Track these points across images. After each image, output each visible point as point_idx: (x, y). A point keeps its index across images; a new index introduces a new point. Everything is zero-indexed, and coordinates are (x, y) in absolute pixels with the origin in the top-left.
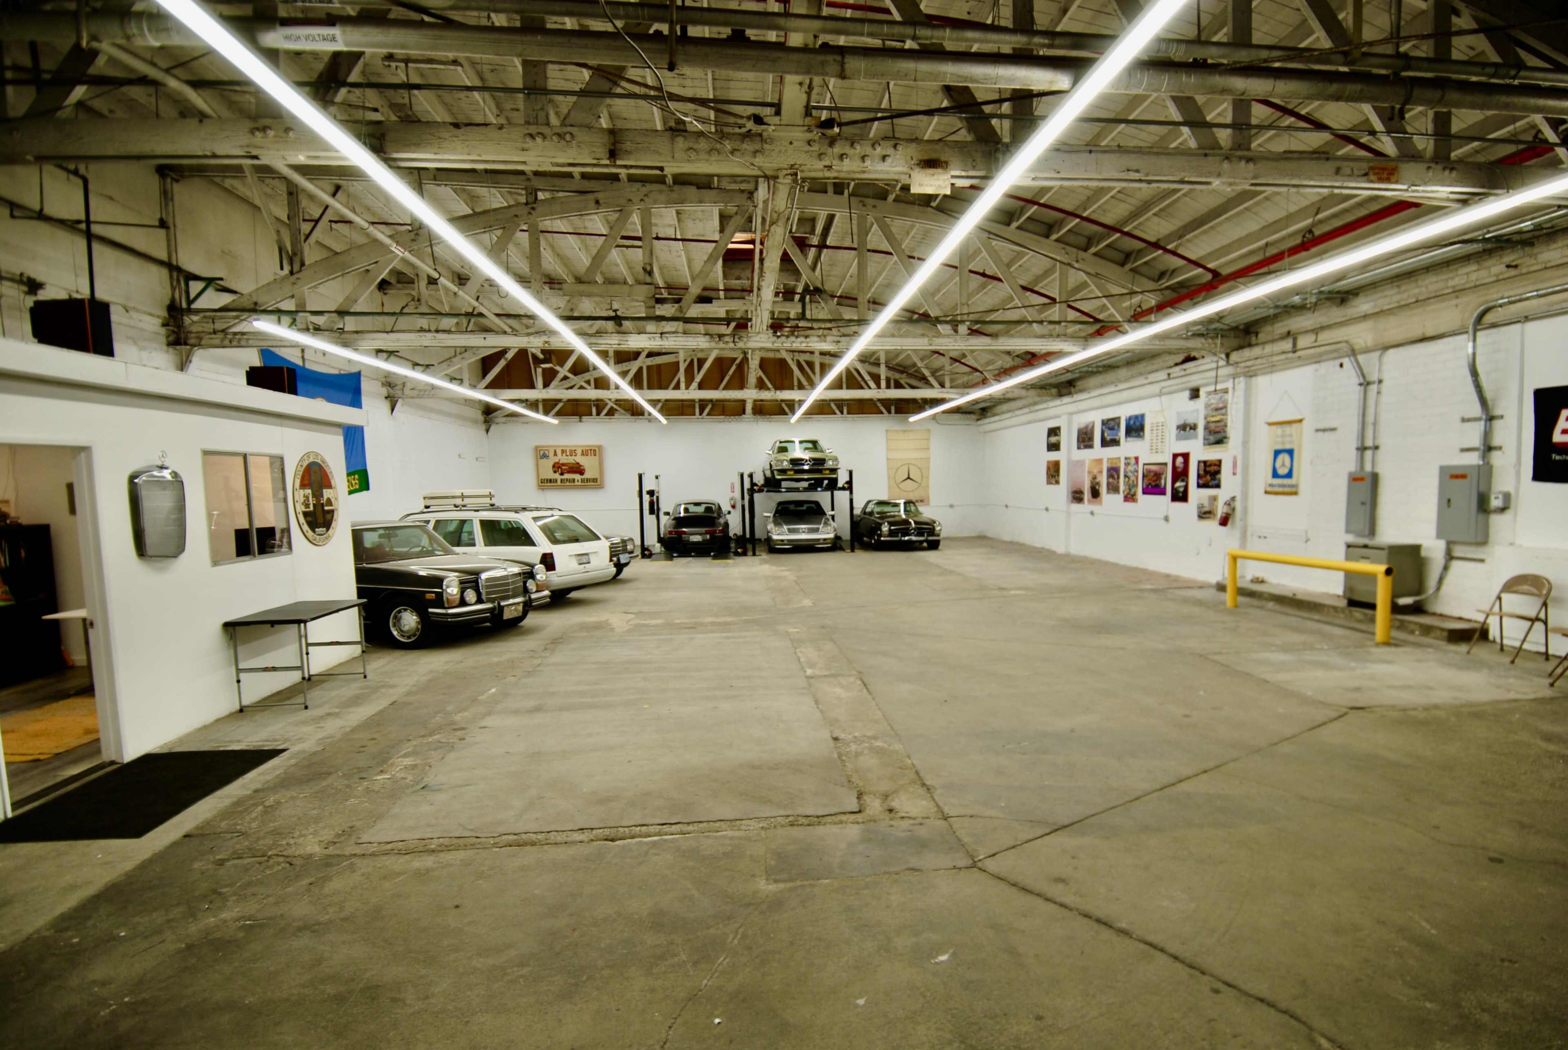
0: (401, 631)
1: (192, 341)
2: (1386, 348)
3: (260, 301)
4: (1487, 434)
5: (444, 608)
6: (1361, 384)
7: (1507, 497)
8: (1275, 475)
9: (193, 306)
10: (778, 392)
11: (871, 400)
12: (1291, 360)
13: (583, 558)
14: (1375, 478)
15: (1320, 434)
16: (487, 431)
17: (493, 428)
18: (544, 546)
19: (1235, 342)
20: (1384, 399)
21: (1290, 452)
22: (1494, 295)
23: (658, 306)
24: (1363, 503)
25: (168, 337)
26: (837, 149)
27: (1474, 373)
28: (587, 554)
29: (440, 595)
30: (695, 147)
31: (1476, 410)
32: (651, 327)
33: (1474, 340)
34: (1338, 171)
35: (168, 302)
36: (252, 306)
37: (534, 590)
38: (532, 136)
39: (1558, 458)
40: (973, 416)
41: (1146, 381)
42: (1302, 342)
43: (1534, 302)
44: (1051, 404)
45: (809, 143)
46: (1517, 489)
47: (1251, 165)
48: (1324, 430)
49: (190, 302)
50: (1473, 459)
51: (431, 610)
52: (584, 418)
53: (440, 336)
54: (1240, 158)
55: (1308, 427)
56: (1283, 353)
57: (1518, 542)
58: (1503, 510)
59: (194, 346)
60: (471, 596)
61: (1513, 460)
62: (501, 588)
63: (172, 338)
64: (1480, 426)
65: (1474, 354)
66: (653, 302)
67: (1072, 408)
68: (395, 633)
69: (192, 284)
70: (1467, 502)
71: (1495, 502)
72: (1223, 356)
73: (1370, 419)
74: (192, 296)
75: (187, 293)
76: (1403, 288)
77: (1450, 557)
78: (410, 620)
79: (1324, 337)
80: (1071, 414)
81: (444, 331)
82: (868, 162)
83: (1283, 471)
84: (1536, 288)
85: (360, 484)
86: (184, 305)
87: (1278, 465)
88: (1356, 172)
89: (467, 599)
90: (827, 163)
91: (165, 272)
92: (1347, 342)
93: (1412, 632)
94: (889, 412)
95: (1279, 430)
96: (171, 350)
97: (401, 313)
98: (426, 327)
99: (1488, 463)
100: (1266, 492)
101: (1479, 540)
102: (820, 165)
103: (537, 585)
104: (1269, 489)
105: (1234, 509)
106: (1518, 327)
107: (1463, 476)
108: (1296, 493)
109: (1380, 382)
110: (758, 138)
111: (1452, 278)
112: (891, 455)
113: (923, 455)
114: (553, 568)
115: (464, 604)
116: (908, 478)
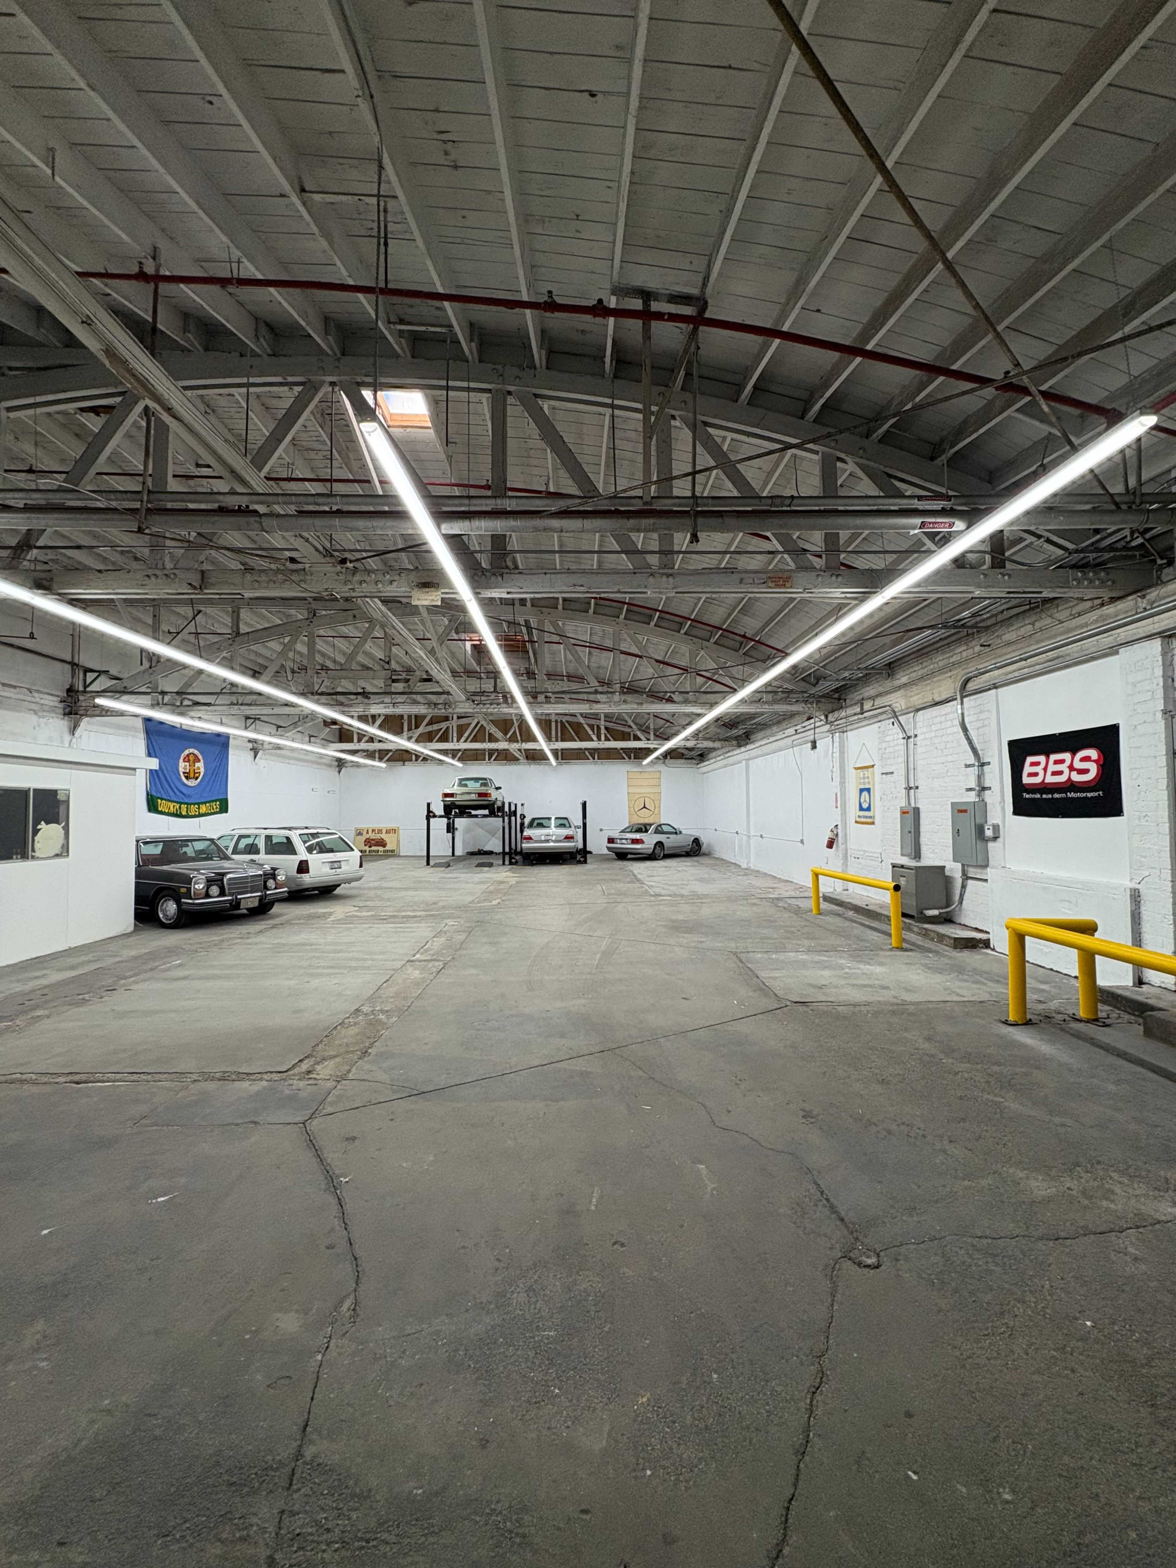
0: (165, 915)
1: (81, 712)
2: (918, 710)
3: (128, 686)
4: (980, 777)
5: (191, 899)
6: (904, 738)
7: (996, 828)
8: (861, 809)
9: (88, 689)
10: (524, 744)
11: (616, 749)
12: (860, 720)
13: (335, 865)
14: (917, 811)
15: (884, 776)
16: (339, 772)
17: (343, 770)
18: (303, 854)
19: (829, 707)
20: (919, 750)
21: (868, 790)
22: (972, 668)
23: (394, 684)
24: (910, 832)
25: (64, 709)
26: (357, 577)
27: (965, 729)
28: (340, 862)
29: (189, 889)
30: (259, 579)
31: (971, 760)
32: (387, 699)
33: (962, 703)
34: (741, 582)
35: (68, 687)
36: (122, 689)
37: (273, 887)
38: (148, 576)
39: (1027, 796)
40: (694, 761)
41: (784, 736)
42: (867, 706)
43: (996, 672)
44: (735, 752)
45: (337, 574)
46: (1004, 821)
47: (671, 579)
48: (886, 774)
49: (85, 686)
50: (972, 797)
51: (183, 900)
52: (406, 763)
53: (243, 707)
54: (663, 574)
55: (877, 770)
56: (855, 714)
57: (1008, 866)
58: (995, 838)
59: (82, 715)
60: (215, 890)
61: (999, 798)
62: (243, 885)
63: (67, 710)
64: (974, 771)
65: (963, 714)
66: (390, 682)
67: (746, 755)
68: (161, 916)
69: (88, 674)
70: (970, 832)
71: (989, 833)
72: (823, 717)
73: (911, 766)
74: (88, 682)
75: (85, 680)
76: (925, 664)
77: (966, 877)
78: (170, 908)
79: (879, 702)
80: (748, 759)
81: (246, 704)
82: (380, 586)
83: (865, 806)
84: (994, 662)
85: (220, 809)
86: (81, 688)
87: (862, 801)
88: (756, 581)
89: (211, 893)
90: (351, 587)
91: (68, 667)
92: (889, 706)
93: (932, 939)
94: (630, 758)
95: (861, 773)
96: (66, 718)
97: (221, 693)
98: (235, 702)
99: (983, 800)
100: (856, 822)
101: (983, 864)
102: (346, 588)
103: (276, 884)
104: (858, 819)
105: (837, 835)
106: (993, 692)
107: (965, 811)
108: (873, 823)
109: (916, 736)
110: (303, 572)
111: (952, 656)
112: (631, 790)
113: (656, 790)
114: (307, 871)
115: (207, 895)
116: (644, 807)
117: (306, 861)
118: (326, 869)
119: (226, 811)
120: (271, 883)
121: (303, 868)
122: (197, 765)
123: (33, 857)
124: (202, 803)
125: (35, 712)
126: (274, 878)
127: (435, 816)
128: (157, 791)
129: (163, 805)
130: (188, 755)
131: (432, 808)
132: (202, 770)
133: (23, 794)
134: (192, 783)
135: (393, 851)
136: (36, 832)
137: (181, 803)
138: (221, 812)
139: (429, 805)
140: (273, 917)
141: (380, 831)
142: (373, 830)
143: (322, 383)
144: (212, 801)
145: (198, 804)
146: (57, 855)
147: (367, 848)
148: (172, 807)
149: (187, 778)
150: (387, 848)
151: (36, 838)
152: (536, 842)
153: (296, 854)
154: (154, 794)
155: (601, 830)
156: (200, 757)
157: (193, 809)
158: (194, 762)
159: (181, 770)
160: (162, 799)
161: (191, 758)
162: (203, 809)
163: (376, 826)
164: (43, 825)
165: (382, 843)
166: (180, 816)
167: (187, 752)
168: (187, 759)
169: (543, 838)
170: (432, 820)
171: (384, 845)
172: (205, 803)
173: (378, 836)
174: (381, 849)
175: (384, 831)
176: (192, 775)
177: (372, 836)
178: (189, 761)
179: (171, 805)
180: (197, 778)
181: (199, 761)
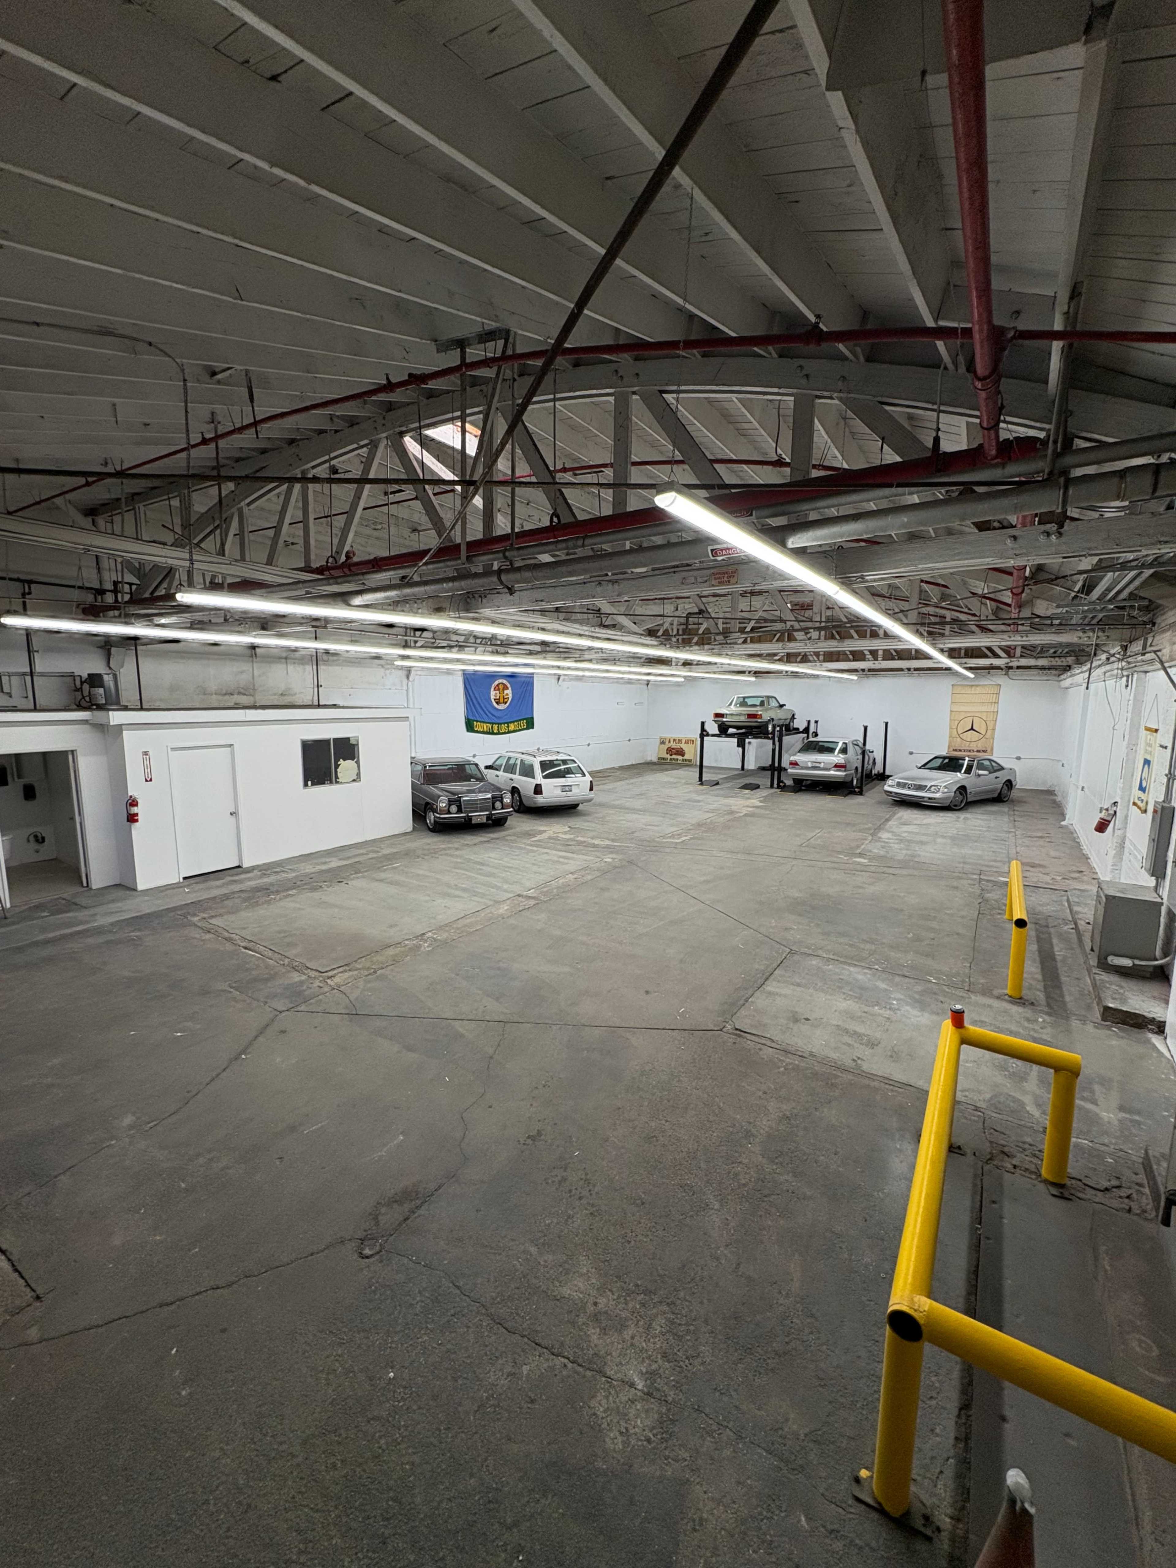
0: (431, 823)
5: (441, 813)
6: (1175, 701)
8: (1140, 786)
13: (566, 788)
14: (1168, 812)
15: (1161, 749)
18: (539, 778)
21: (1148, 762)
24: (1153, 840)
28: (571, 785)
29: (437, 806)
37: (500, 807)
40: (1053, 672)
48: (1163, 746)
51: (437, 813)
55: (1159, 738)
62: (475, 806)
68: (428, 823)
78: (431, 818)
83: (1144, 784)
85: (527, 726)
87: (1143, 775)
89: (453, 810)
95: (1149, 737)
100: (1135, 804)
103: (503, 805)
104: (1136, 801)
108: (1145, 811)
112: (956, 708)
113: (992, 708)
114: (541, 793)
115: (449, 812)
116: (972, 729)
117: (540, 785)
118: (558, 792)
119: (532, 727)
120: (498, 804)
121: (538, 790)
122: (506, 692)
123: (337, 782)
124: (511, 722)
125: (382, 666)
126: (502, 801)
127: (708, 735)
128: (474, 715)
129: (478, 726)
130: (498, 685)
131: (706, 727)
132: (510, 696)
133: (326, 742)
134: (501, 707)
135: (690, 761)
136: (337, 766)
137: (493, 724)
138: (527, 728)
139: (703, 724)
140: (508, 829)
141: (680, 741)
142: (674, 740)
143: (379, 440)
144: (520, 720)
145: (508, 723)
146: (354, 780)
147: (668, 756)
148: (486, 727)
149: (497, 703)
150: (685, 757)
151: (338, 770)
152: (802, 768)
153: (534, 778)
154: (471, 718)
155: (911, 753)
156: (509, 685)
157: (504, 728)
158: (503, 690)
159: (492, 697)
160: (477, 721)
161: (501, 687)
162: (512, 727)
163: (677, 736)
164: (341, 762)
165: (681, 752)
166: (493, 733)
167: (497, 683)
168: (497, 688)
169: (810, 765)
170: (706, 738)
171: (683, 755)
172: (513, 722)
173: (678, 746)
174: (680, 757)
175: (683, 741)
176: (502, 700)
177: (673, 745)
178: (499, 690)
179: (485, 726)
180: (506, 703)
181: (507, 688)
